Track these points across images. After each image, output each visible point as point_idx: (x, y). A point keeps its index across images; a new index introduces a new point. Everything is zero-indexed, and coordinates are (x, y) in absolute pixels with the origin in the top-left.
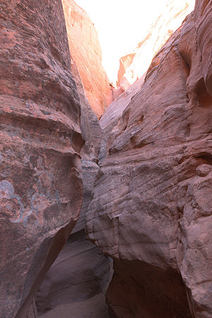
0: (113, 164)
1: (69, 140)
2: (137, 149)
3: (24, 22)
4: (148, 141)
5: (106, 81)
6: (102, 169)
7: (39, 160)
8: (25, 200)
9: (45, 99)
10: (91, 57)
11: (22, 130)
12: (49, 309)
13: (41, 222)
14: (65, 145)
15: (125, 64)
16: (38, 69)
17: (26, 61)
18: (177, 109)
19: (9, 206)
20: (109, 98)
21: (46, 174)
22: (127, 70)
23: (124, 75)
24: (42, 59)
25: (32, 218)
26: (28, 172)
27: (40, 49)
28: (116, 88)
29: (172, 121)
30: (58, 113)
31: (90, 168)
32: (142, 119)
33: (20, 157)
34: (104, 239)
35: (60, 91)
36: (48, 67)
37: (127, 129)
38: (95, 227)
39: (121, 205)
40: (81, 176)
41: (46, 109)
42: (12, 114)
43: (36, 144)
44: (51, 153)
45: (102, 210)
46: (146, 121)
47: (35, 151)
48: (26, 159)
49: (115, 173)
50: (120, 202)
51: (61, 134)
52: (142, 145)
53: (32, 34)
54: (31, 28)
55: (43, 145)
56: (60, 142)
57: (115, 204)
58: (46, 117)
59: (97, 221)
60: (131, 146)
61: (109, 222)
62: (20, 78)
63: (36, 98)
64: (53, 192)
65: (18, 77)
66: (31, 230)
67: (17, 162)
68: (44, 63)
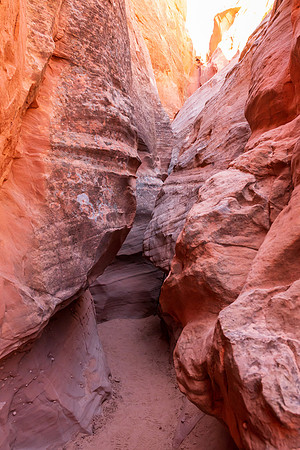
0: (176, 183)
1: (125, 165)
2: (201, 169)
3: (92, 64)
4: (210, 161)
5: (191, 53)
6: (164, 188)
7: (104, 181)
8: (95, 207)
9: (108, 133)
10: (169, 17)
11: (92, 159)
12: (105, 320)
13: (105, 221)
14: (122, 168)
15: (222, 25)
16: (103, 108)
17: (94, 102)
18: (240, 129)
19: (87, 209)
20: (193, 80)
21: (108, 190)
22: (225, 35)
23: (220, 45)
24: (106, 98)
25: (99, 218)
26: (97, 189)
27: (104, 87)
28: (206, 66)
29: (233, 142)
30: (117, 143)
31: (154, 186)
32: (210, 134)
33: (92, 179)
34: (158, 254)
35: (119, 124)
36: (110, 104)
37: (197, 142)
38: (152, 245)
39: (176, 225)
40: (135, 194)
41: (108, 141)
42: (86, 148)
43: (102, 169)
44: (111, 175)
45: (159, 229)
46: (213, 137)
47: (101, 174)
48: (96, 180)
49: (176, 193)
50: (176, 222)
51: (119, 160)
52: (204, 165)
53: (97, 74)
54: (97, 69)
55: (106, 169)
56: (118, 166)
57: (171, 223)
58: (108, 148)
59: (153, 239)
60: (195, 164)
61: (163, 239)
62: (90, 118)
63: (101, 133)
64: (112, 204)
65: (89, 117)
66: (99, 225)
67: (90, 182)
68: (108, 101)
